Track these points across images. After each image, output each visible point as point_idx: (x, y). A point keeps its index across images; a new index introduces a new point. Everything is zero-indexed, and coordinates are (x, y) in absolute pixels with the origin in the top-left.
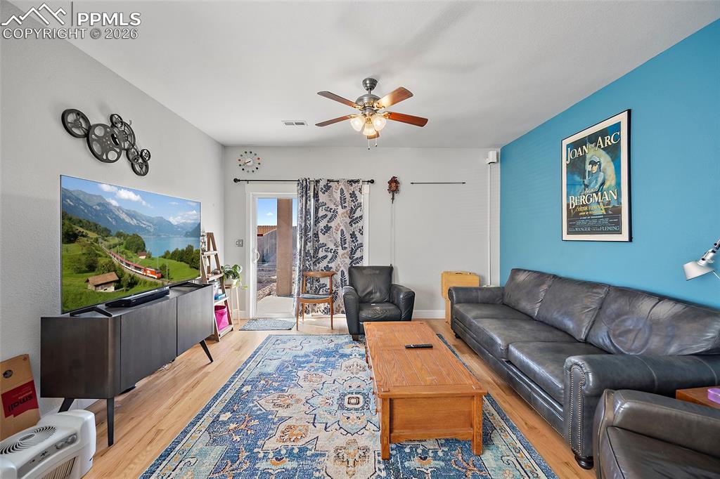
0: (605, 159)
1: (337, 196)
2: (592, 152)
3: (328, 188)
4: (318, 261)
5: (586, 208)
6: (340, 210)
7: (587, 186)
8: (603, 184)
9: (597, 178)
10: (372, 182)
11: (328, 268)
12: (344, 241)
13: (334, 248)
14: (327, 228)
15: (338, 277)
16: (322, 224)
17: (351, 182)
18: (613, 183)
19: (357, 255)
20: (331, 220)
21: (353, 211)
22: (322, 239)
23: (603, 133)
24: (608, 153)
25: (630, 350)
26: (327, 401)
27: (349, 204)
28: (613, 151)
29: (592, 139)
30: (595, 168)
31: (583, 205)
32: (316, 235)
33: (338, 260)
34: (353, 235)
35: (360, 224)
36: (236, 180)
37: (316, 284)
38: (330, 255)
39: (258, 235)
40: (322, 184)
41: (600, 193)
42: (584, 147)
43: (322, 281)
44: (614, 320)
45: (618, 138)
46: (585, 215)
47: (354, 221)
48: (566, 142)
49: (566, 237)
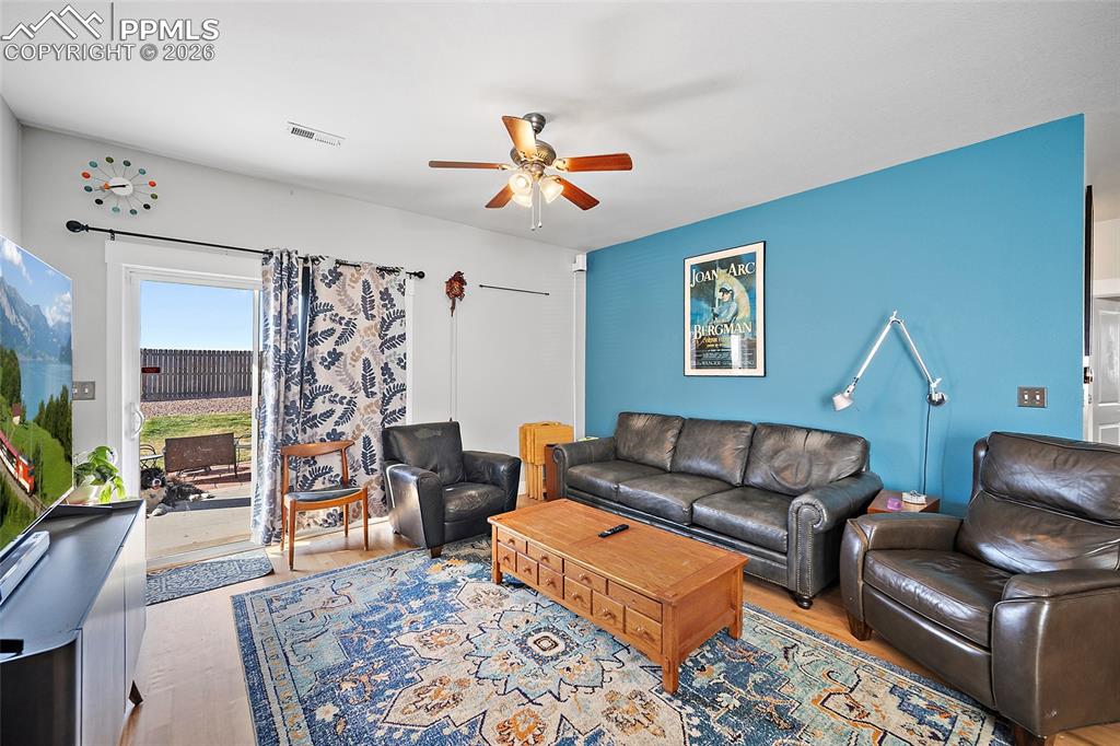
0: (738, 288)
1: (356, 294)
2: (722, 278)
3: (335, 276)
4: (312, 422)
5: (715, 340)
6: (362, 322)
7: (716, 315)
8: (736, 314)
9: (729, 308)
10: (421, 275)
11: (334, 436)
12: (368, 381)
13: (348, 394)
14: (335, 356)
15: (357, 451)
16: (325, 347)
17: (383, 271)
18: (748, 315)
19: (394, 405)
20: (342, 339)
21: (385, 325)
22: (323, 376)
23: (737, 260)
24: (741, 282)
25: (795, 484)
26: (509, 661)
27: (379, 311)
28: (747, 280)
29: (724, 264)
30: (727, 297)
31: (712, 336)
32: (308, 370)
33: (357, 418)
34: (386, 369)
35: (399, 350)
36: (73, 226)
37: (306, 470)
38: (339, 409)
39: (144, 370)
40: (325, 267)
41: (732, 325)
42: (713, 271)
43: (321, 462)
44: (772, 458)
45: (753, 269)
46: (714, 348)
47: (388, 343)
48: (689, 262)
49: (689, 371)
